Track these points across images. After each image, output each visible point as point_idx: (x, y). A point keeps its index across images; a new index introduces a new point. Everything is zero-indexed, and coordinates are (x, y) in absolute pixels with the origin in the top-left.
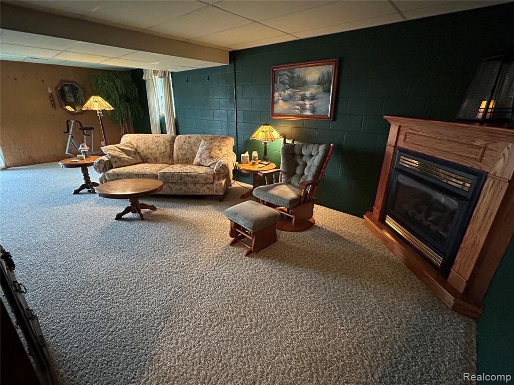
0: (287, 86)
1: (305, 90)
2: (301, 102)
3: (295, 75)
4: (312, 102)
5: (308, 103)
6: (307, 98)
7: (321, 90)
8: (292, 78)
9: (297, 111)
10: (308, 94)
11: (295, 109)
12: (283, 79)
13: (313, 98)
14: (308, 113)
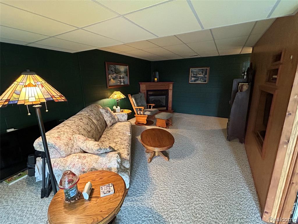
0: (114, 72)
1: (121, 75)
2: (120, 80)
3: (116, 68)
4: (123, 79)
5: (122, 80)
6: (122, 78)
7: (125, 75)
8: (115, 69)
9: (119, 83)
10: (121, 76)
11: (118, 82)
12: (112, 69)
13: (123, 78)
14: (122, 84)
